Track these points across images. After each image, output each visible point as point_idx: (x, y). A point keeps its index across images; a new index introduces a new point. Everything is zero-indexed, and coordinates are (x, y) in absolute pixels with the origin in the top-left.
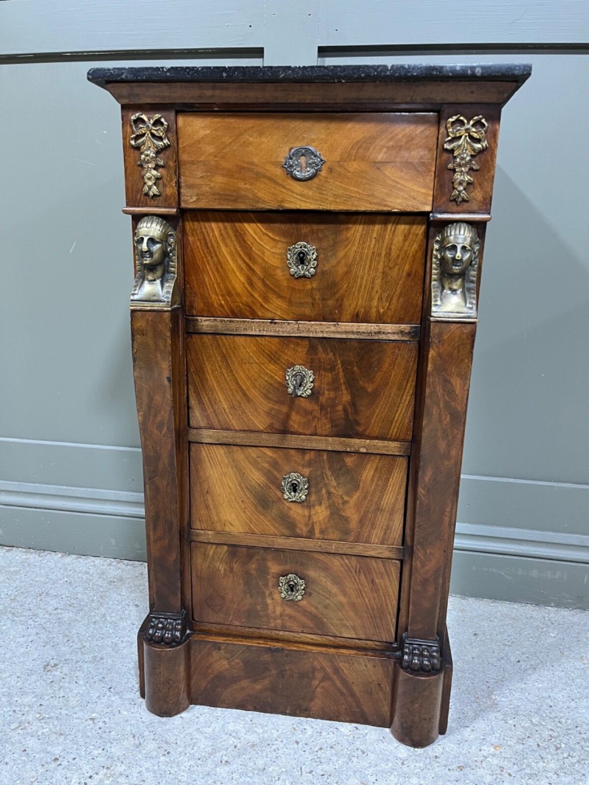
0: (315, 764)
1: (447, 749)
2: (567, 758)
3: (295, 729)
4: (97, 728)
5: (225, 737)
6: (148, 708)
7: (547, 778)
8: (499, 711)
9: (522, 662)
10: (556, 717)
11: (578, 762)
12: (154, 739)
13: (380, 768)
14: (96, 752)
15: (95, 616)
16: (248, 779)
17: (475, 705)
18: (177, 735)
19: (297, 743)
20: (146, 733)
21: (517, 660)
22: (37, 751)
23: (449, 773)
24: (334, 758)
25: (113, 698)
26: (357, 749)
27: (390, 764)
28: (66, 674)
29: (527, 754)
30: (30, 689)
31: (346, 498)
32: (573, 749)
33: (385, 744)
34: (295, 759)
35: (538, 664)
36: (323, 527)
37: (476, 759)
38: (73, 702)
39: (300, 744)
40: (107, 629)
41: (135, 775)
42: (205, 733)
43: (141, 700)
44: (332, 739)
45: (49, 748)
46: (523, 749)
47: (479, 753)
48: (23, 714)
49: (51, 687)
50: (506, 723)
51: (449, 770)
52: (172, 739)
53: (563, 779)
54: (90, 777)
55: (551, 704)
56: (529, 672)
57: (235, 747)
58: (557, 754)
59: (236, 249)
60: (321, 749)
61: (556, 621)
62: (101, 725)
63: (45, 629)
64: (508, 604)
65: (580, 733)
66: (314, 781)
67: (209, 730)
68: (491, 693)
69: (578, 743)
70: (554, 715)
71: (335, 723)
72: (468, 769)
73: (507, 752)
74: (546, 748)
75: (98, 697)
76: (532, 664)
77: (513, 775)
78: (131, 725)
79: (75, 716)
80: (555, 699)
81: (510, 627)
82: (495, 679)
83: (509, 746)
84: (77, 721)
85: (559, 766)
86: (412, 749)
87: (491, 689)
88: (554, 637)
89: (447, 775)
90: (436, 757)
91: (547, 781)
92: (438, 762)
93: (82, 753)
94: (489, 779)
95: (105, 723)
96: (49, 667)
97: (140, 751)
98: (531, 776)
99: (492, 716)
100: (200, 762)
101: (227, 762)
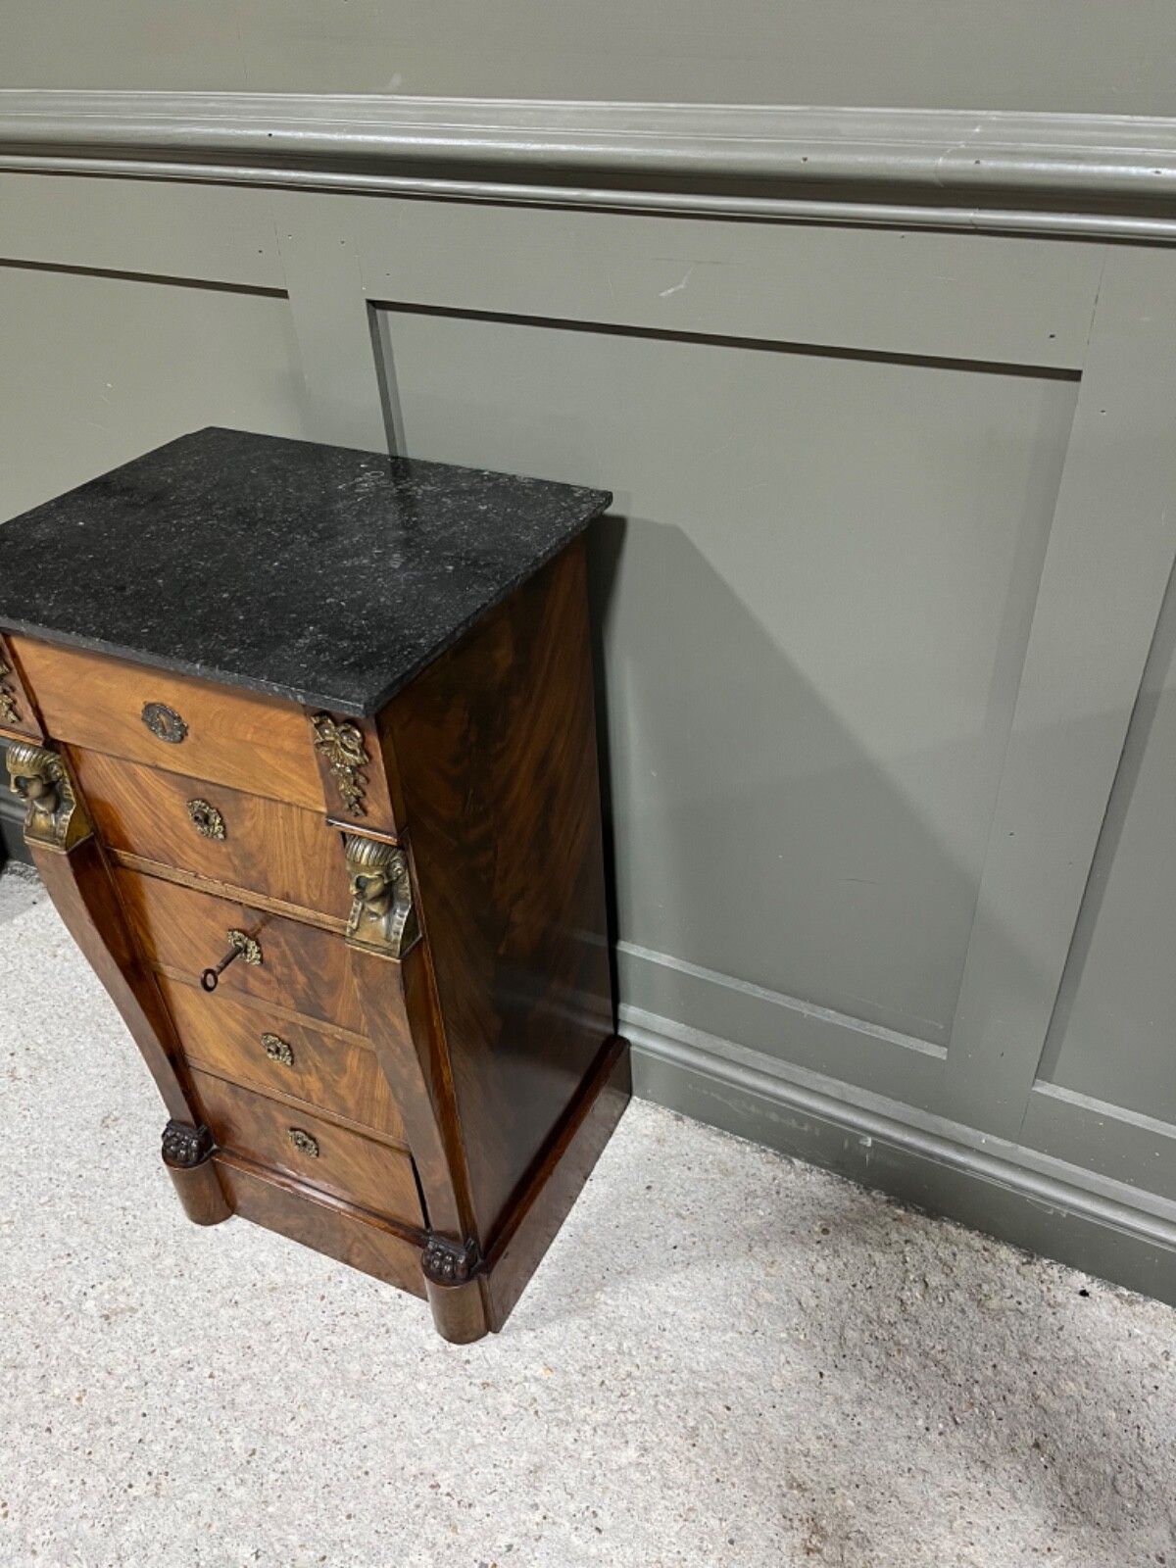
0: (326, 1332)
1: (488, 1355)
2: (624, 1412)
3: (330, 1279)
4: (125, 1222)
5: (249, 1268)
7: (578, 1431)
8: (590, 1318)
9: (679, 1250)
10: (658, 1348)
11: (635, 1422)
12: (174, 1253)
13: (392, 1358)
14: (110, 1255)
16: (246, 1332)
17: (565, 1300)
18: (201, 1253)
19: (323, 1298)
20: (170, 1242)
21: (676, 1244)
22: (55, 1238)
23: (467, 1388)
24: (351, 1330)
25: (157, 1184)
26: (383, 1325)
27: (409, 1356)
28: (121, 1136)
29: (578, 1391)
30: (77, 1150)
31: (335, 1077)
32: (640, 1403)
33: (420, 1327)
34: (308, 1319)
35: (700, 1258)
36: (320, 1096)
37: (512, 1377)
38: (114, 1179)
39: (325, 1300)
41: (137, 1295)
42: (231, 1258)
44: (362, 1302)
45: (67, 1239)
46: (580, 1382)
47: (523, 1371)
48: (58, 1186)
49: (100, 1151)
50: (586, 1337)
51: (471, 1383)
52: (193, 1257)
53: (597, 1439)
54: (93, 1287)
55: (667, 1326)
56: (677, 1267)
57: (254, 1285)
58: (617, 1403)
60: (343, 1314)
62: (130, 1218)
63: (124, 1058)
64: (738, 1142)
65: (671, 1382)
66: (314, 1354)
67: (237, 1255)
68: (600, 1288)
69: (656, 1396)
70: (658, 1343)
71: (378, 1282)
72: (493, 1389)
73: (555, 1380)
74: (608, 1390)
75: (142, 1179)
76: (691, 1257)
77: (540, 1414)
78: (160, 1227)
79: (109, 1200)
80: (679, 1320)
81: (709, 1185)
82: (621, 1266)
83: (565, 1372)
84: (108, 1207)
85: (605, 1420)
86: (446, 1342)
87: (604, 1281)
88: (761, 1217)
89: (463, 1389)
90: (468, 1362)
91: (575, 1434)
92: (466, 1370)
93: (97, 1253)
94: (508, 1410)
95: (135, 1217)
96: (109, 1121)
97: (154, 1265)
98: (560, 1423)
99: (576, 1322)
100: (208, 1295)
101: (236, 1303)
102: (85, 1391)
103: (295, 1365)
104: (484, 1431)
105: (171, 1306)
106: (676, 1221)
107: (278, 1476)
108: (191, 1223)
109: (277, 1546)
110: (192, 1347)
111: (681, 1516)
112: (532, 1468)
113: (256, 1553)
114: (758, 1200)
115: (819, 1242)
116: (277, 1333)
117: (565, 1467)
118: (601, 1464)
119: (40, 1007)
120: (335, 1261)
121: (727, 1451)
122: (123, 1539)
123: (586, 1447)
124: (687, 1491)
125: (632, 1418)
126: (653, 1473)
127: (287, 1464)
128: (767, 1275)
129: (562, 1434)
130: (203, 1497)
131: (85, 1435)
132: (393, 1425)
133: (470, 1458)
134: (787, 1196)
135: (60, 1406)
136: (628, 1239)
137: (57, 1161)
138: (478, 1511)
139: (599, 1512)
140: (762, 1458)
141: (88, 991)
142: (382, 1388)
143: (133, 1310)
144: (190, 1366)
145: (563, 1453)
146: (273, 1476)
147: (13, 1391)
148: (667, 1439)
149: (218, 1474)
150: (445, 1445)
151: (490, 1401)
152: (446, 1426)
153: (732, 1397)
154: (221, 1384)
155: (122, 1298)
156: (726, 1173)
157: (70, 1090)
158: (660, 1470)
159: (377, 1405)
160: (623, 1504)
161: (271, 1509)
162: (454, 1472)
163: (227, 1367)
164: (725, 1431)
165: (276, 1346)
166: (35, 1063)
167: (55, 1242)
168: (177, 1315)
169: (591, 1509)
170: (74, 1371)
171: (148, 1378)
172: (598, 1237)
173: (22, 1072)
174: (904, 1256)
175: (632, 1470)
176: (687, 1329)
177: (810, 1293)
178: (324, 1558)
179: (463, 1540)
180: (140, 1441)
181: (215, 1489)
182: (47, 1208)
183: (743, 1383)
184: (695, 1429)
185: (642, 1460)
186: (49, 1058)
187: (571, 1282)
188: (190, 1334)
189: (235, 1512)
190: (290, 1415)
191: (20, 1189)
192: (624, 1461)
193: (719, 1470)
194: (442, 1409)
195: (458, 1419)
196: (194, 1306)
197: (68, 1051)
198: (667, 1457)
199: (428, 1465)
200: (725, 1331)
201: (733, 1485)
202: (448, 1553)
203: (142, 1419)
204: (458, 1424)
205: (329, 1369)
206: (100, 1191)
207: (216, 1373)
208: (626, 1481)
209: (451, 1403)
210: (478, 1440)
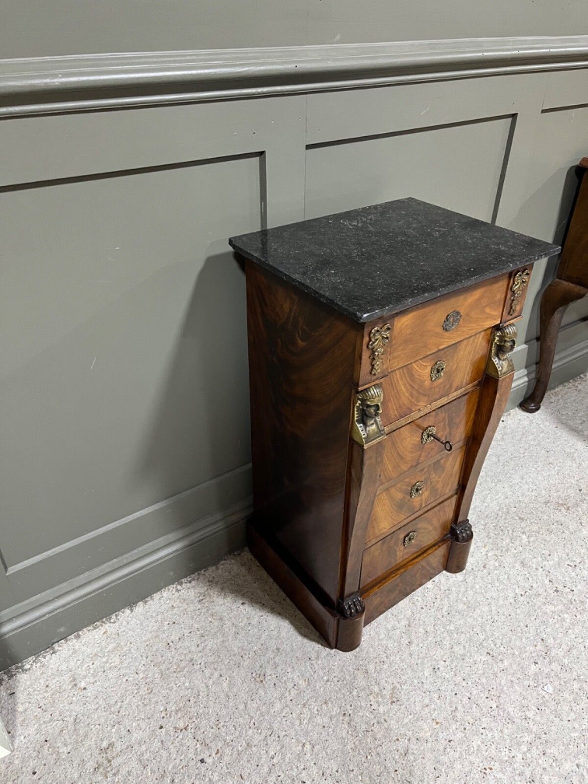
0: (440, 612)
1: (472, 562)
2: (508, 533)
3: (413, 603)
4: (336, 682)
5: (393, 633)
6: (343, 651)
7: (511, 547)
10: (487, 516)
11: (513, 531)
12: (368, 662)
13: (462, 592)
16: (427, 642)
19: (422, 608)
20: (361, 663)
22: (329, 721)
24: (443, 603)
25: (320, 662)
26: (445, 591)
27: (463, 587)
28: (274, 674)
29: (497, 541)
30: (270, 699)
31: (438, 480)
32: (506, 527)
33: (450, 579)
34: (431, 616)
36: (427, 500)
37: (484, 558)
41: (386, 685)
42: (383, 638)
43: (333, 650)
44: (430, 596)
45: (332, 714)
47: (483, 554)
48: (291, 713)
49: (279, 687)
51: (482, 571)
52: (375, 654)
53: (516, 543)
54: (371, 705)
57: (403, 633)
58: (504, 533)
59: (407, 380)
60: (434, 603)
62: (335, 679)
65: (501, 517)
66: (449, 619)
67: (383, 636)
69: (505, 523)
71: (423, 586)
72: (487, 565)
73: (489, 546)
74: (499, 534)
75: (312, 668)
77: (502, 555)
78: (349, 666)
79: (317, 688)
83: (488, 543)
84: (322, 689)
85: (510, 539)
86: (461, 573)
89: (484, 574)
90: (473, 569)
91: (513, 549)
92: (476, 571)
93: (350, 699)
94: (497, 564)
96: (259, 679)
97: (371, 673)
98: (507, 550)
100: (400, 653)
101: (409, 643)
102: (433, 719)
103: (452, 627)
104: (503, 574)
105: (400, 670)
107: (502, 647)
108: (354, 651)
109: (533, 655)
110: (427, 666)
111: (550, 533)
112: (522, 565)
113: (535, 663)
116: (432, 630)
117: (524, 556)
118: (526, 546)
120: (405, 600)
121: (530, 514)
124: (541, 528)
125: (510, 532)
126: (533, 534)
127: (498, 642)
129: (511, 552)
130: (504, 678)
131: (458, 724)
132: (491, 600)
133: (513, 581)
135: (438, 733)
138: (535, 585)
139: (543, 552)
140: (535, 507)
141: (137, 674)
142: (474, 599)
143: (394, 688)
144: (436, 668)
145: (519, 554)
146: (502, 648)
147: (421, 756)
148: (522, 526)
149: (496, 669)
150: (505, 587)
151: (491, 568)
152: (497, 584)
153: (512, 505)
154: (450, 658)
155: (384, 692)
158: (532, 532)
159: (481, 603)
160: (542, 546)
161: (517, 653)
162: (517, 588)
163: (442, 654)
164: (523, 511)
165: (439, 632)
167: (332, 721)
168: (406, 668)
170: (420, 723)
171: (437, 688)
173: (182, 723)
175: (530, 539)
178: (542, 640)
179: (545, 594)
180: (469, 698)
181: (502, 672)
182: (305, 722)
183: (507, 500)
184: (520, 518)
185: (527, 535)
186: (182, 705)
188: (419, 665)
189: (514, 667)
190: (476, 635)
192: (526, 540)
193: (536, 518)
194: (490, 583)
195: (495, 580)
196: (403, 661)
197: (183, 693)
198: (528, 528)
199: (512, 595)
200: (487, 497)
202: (549, 599)
203: (458, 695)
204: (498, 580)
205: (457, 615)
206: (308, 692)
207: (444, 659)
208: (534, 542)
209: (488, 579)
210: (506, 576)
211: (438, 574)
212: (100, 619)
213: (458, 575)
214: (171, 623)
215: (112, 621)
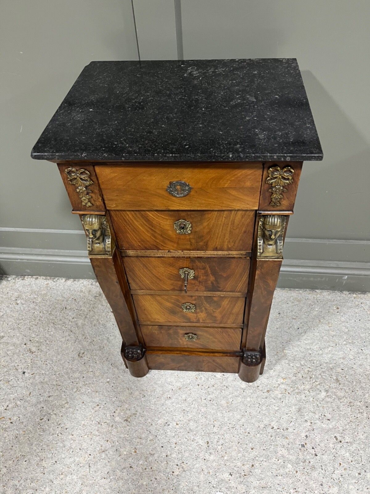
0: (207, 395)
1: (263, 382)
2: (314, 382)
3: (197, 378)
4: (111, 386)
5: (167, 385)
6: (131, 374)
7: (304, 393)
8: (287, 359)
9: (300, 329)
10: (312, 360)
11: (319, 384)
12: (137, 390)
13: (234, 395)
14: (114, 399)
15: (93, 321)
16: (179, 406)
17: (276, 357)
18: (147, 386)
19: (198, 385)
20: (133, 387)
21: (298, 327)
22: (88, 402)
23: (263, 394)
24: (215, 392)
25: (114, 369)
26: (224, 386)
27: (239, 392)
28: (89, 358)
29: (297, 382)
30: (76, 369)
31: (214, 310)
32: (317, 378)
33: (236, 382)
34: (198, 393)
35: (307, 329)
36: (204, 319)
37: (275, 386)
38: (97, 374)
39: (200, 385)
40: (102, 329)
41: (133, 409)
42: (159, 384)
43: (127, 369)
44: (212, 382)
45: (93, 400)
46: (296, 379)
47: (276, 382)
48: (77, 383)
49: (85, 366)
50: (289, 365)
51: (263, 392)
52: (144, 389)
53: (311, 394)
54: (114, 412)
55: (311, 353)
56: (303, 334)
57: (172, 390)
58: (310, 381)
59: (143, 223)
60: (209, 387)
61: (319, 300)
62: (113, 385)
63: (72, 331)
64: (297, 290)
65: (322, 368)
66: (207, 403)
67: (160, 382)
68: (284, 349)
69: (320, 374)
70: (311, 359)
71: (214, 373)
72: (271, 392)
73: (288, 381)
74: (306, 378)
75: (108, 370)
76: (304, 330)
77: (290, 393)
78: (126, 383)
79: (100, 381)
80: (313, 350)
81: (296, 307)
82: (286, 340)
83: (289, 378)
84: (101, 384)
85: (310, 387)
86: (248, 383)
87: (284, 346)
88: (317, 311)
89: (262, 395)
90: (258, 386)
91: (304, 395)
92: (259, 389)
93: (108, 400)
94: (280, 396)
95: (114, 383)
96: (81, 355)
97: (132, 396)
98: (298, 393)
99: (283, 362)
100: (158, 399)
101: (170, 398)
102: (135, 448)
103: (203, 410)
104: (277, 405)
105: (148, 408)
106: (294, 320)
107: (221, 446)
108: (136, 378)
109: (235, 469)
110: (164, 418)
111: (349, 406)
112: (298, 410)
113: (230, 474)
114: (313, 306)
115: (338, 312)
116: (190, 402)
117: (307, 406)
118: (317, 401)
119: (25, 324)
120: (195, 372)
121: (350, 382)
122: (182, 490)
123: (310, 397)
124: (346, 398)
125: (317, 383)
126: (334, 397)
127: (221, 441)
128: (329, 327)
129: (300, 396)
130: (201, 464)
131: (146, 463)
132: (248, 415)
133: (278, 415)
134: (321, 302)
135: (130, 457)
136: (283, 331)
137: (71, 375)
138: (290, 430)
139: (325, 414)
140: (360, 380)
141: (40, 312)
142: (237, 405)
143: (135, 414)
144: (168, 424)
145: (304, 402)
146: (219, 447)
147: (109, 460)
148: (331, 385)
149: (201, 455)
150: (268, 414)
151: (273, 396)
152: (264, 408)
153: (342, 366)
154: (182, 425)
155: (128, 412)
156: (299, 301)
157: (58, 349)
158: (335, 395)
159: (238, 410)
160: (331, 409)
161: (225, 458)
162: (275, 421)
163: (180, 419)
164: (345, 376)
165: (192, 406)
166: (37, 344)
167: (89, 403)
168: (152, 409)
169: (323, 415)
170: (127, 443)
171: (156, 434)
172: (273, 334)
173: (34, 349)
174: (363, 308)
175: (327, 398)
176: (317, 351)
177: (345, 328)
178: (253, 465)
179: (292, 440)
180: (167, 456)
181: (203, 460)
182: (78, 393)
183: (342, 360)
184: (337, 379)
185: (328, 394)
186: (41, 341)
187: (274, 350)
188: (161, 414)
189: (214, 464)
190: (212, 426)
191: (62, 390)
192: (323, 397)
193: (351, 388)
194: (259, 404)
195: (266, 405)
197: (47, 336)
198: (334, 390)
199: (266, 422)
200: (328, 348)
201: (357, 390)
202: (289, 446)
203: (162, 448)
204: (267, 406)
205: (215, 406)
206: (95, 380)
207: (178, 423)
208: (327, 402)
209: (261, 401)
210: (277, 408)
211: (232, 373)
212: (50, 276)
213: (244, 382)
214: (74, 299)
215: (54, 280)
